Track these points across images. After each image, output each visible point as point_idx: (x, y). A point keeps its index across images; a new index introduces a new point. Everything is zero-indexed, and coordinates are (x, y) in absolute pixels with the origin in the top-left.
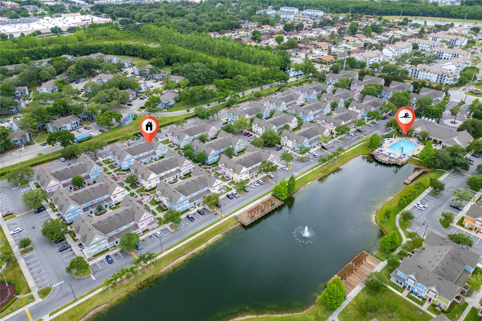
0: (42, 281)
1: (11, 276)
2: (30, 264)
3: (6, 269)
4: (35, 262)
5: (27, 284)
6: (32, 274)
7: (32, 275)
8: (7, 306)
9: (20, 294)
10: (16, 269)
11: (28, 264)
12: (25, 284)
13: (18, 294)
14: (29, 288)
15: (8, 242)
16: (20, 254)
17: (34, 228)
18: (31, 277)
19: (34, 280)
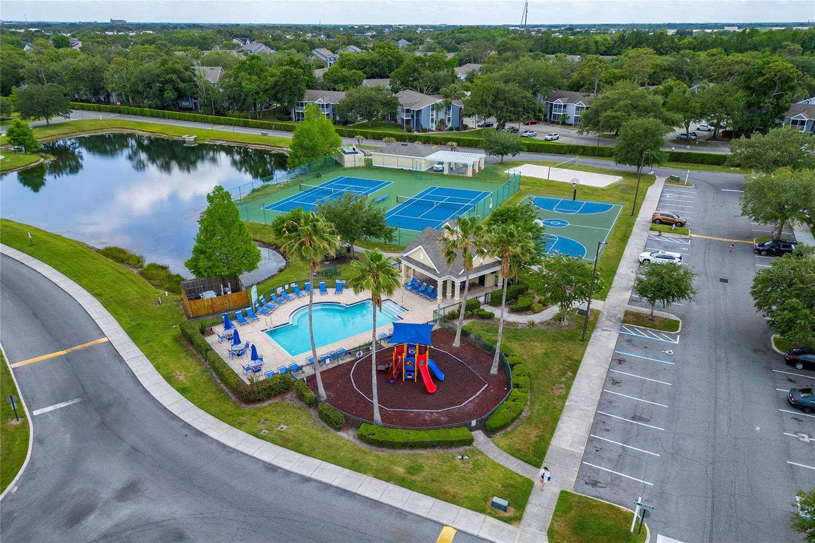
0: (619, 462)
1: (534, 357)
2: (624, 365)
3: (542, 327)
4: (651, 370)
5: (556, 420)
6: (604, 403)
7: (600, 405)
8: (413, 436)
9: (498, 437)
10: (566, 348)
11: (620, 361)
12: (548, 418)
13: (490, 432)
14: (548, 443)
15: (615, 272)
16: (622, 316)
17: (724, 281)
18: (592, 409)
19: (594, 429)
